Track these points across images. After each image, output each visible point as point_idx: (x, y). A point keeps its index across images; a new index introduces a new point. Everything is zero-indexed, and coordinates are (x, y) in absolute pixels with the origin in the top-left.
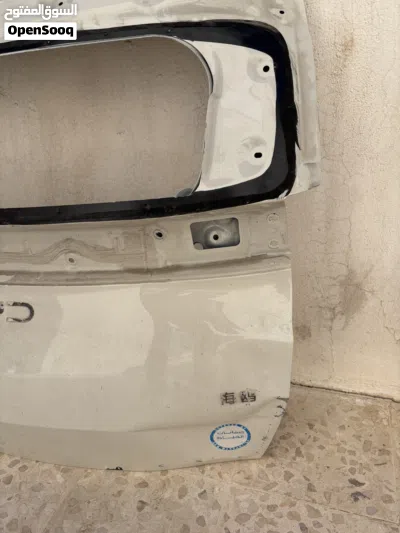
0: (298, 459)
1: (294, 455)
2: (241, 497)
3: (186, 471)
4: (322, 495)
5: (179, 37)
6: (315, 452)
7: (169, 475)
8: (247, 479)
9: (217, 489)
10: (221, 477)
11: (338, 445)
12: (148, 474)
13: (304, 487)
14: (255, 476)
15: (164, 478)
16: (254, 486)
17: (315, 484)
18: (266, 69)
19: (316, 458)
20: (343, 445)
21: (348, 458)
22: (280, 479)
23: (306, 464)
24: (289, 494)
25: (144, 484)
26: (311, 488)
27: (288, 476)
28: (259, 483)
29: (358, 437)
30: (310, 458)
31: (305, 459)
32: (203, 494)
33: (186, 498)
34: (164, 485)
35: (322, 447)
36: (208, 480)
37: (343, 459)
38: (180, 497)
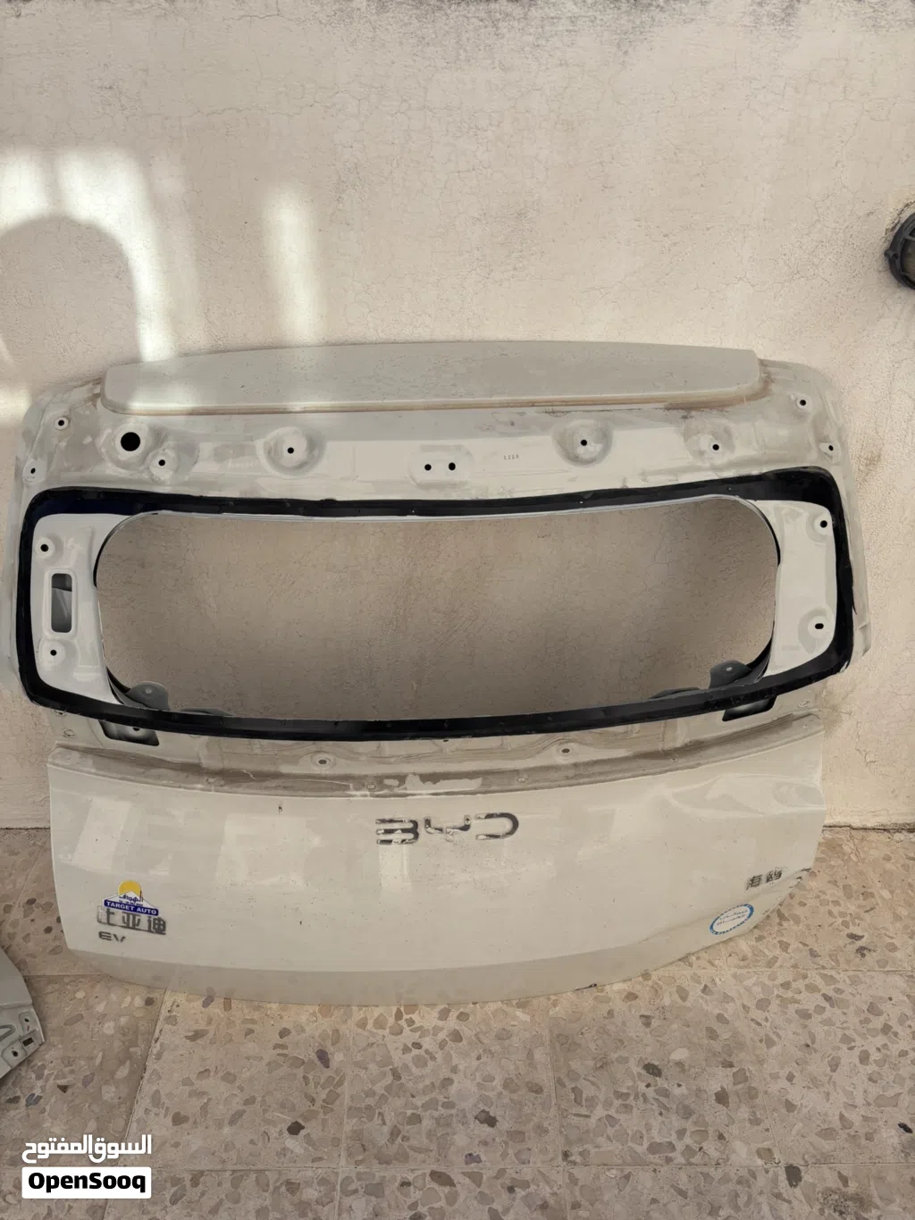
0: (785, 924)
1: (778, 920)
2: (749, 982)
3: (669, 968)
4: (828, 958)
5: (741, 497)
6: (799, 911)
7: (654, 977)
8: (743, 960)
9: (717, 980)
10: (713, 965)
11: (818, 897)
12: (629, 983)
13: (806, 953)
14: (750, 955)
15: (650, 983)
16: (755, 966)
17: (815, 949)
18: (824, 524)
19: (802, 918)
20: (823, 897)
21: (835, 910)
22: (778, 952)
23: (795, 928)
24: (795, 966)
25: (631, 996)
26: (813, 954)
27: (784, 946)
28: (758, 961)
29: (835, 883)
30: (797, 920)
31: (792, 922)
32: (705, 989)
33: (690, 999)
34: (656, 991)
35: (802, 904)
36: (701, 972)
37: (830, 913)
38: (684, 999)
